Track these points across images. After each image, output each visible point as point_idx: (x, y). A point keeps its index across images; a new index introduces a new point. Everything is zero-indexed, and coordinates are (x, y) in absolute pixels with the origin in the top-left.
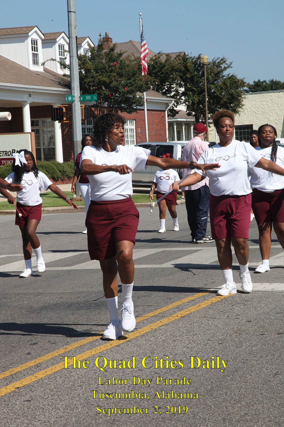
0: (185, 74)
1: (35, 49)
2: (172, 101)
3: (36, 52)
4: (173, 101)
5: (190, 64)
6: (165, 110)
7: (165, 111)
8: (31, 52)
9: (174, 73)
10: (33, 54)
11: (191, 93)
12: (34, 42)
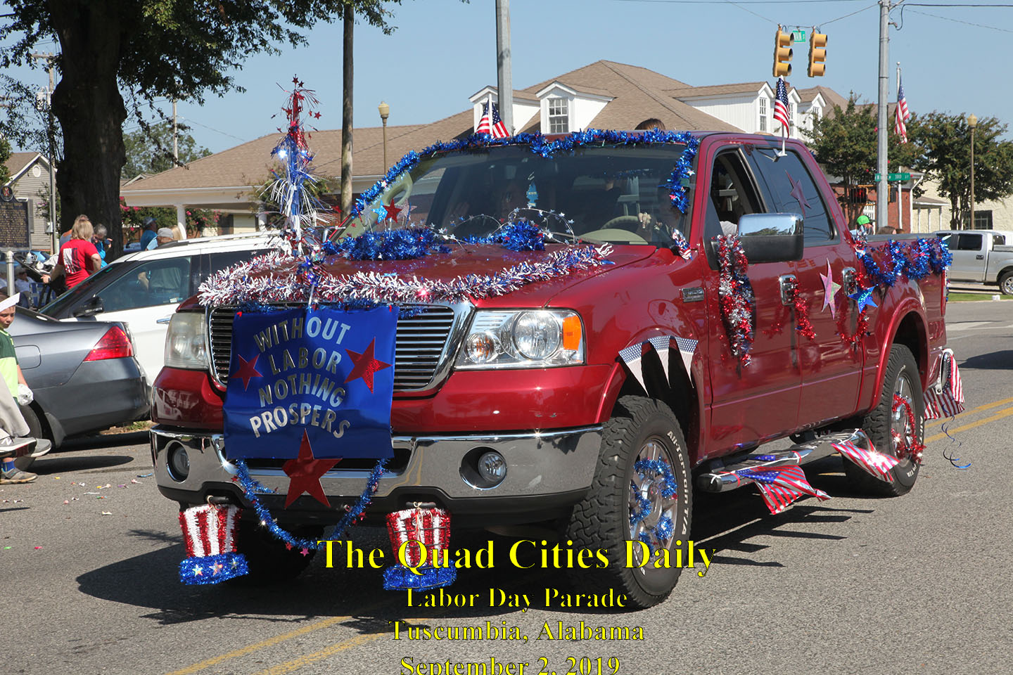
0: (941, 139)
1: (763, 110)
2: (921, 176)
3: (764, 115)
4: (922, 178)
5: (950, 126)
6: (909, 188)
7: (910, 190)
8: (759, 115)
9: (927, 139)
10: (761, 117)
11: (950, 165)
12: (763, 102)
